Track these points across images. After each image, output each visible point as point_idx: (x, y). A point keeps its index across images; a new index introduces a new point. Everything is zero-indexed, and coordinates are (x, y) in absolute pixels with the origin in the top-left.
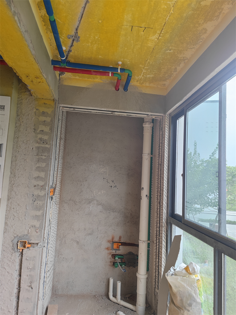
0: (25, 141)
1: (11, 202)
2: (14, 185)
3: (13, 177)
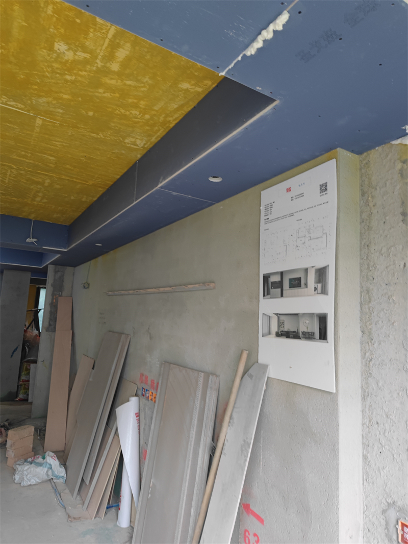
0: (384, 250)
1: (370, 406)
2: (373, 362)
3: (368, 342)
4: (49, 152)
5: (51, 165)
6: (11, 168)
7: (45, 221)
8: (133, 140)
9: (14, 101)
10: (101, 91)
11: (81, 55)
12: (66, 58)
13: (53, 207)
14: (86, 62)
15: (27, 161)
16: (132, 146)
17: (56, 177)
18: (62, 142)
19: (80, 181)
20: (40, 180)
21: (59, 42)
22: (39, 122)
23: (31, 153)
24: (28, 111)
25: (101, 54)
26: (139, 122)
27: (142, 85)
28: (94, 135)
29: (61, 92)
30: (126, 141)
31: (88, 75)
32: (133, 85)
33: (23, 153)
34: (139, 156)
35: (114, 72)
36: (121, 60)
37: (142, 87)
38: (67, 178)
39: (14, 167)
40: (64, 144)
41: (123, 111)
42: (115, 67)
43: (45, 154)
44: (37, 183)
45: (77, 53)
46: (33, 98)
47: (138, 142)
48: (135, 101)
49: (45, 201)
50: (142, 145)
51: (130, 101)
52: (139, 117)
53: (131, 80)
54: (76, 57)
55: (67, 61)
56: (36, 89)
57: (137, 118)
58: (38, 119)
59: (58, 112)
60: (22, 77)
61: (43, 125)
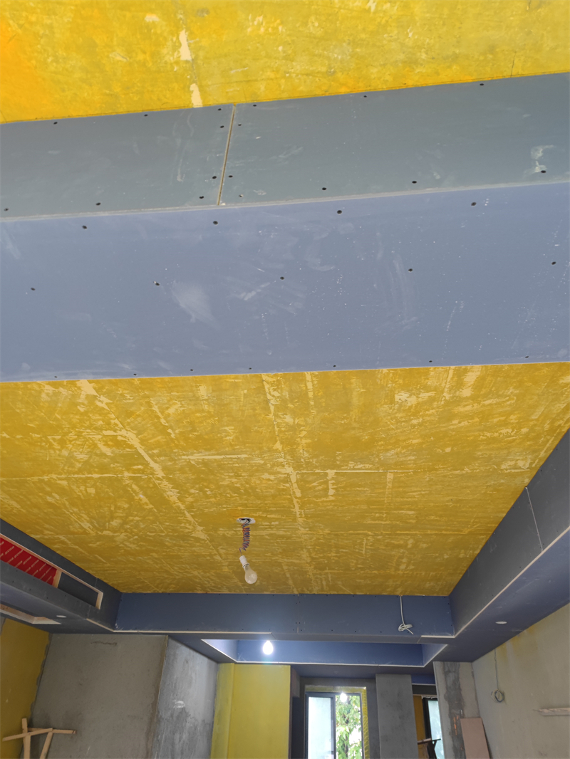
4: (407, 506)
5: (411, 521)
6: (367, 535)
7: (416, 594)
8: (513, 463)
9: (361, 463)
10: (455, 422)
11: (425, 396)
12: (409, 404)
13: (423, 573)
14: (432, 400)
15: (383, 523)
16: (513, 471)
17: (421, 534)
18: (420, 491)
19: (451, 532)
20: (402, 542)
21: (399, 392)
22: (390, 476)
23: (386, 513)
24: (378, 469)
25: (447, 386)
26: (514, 440)
27: (508, 398)
28: (457, 472)
29: (410, 439)
30: (503, 467)
31: (437, 412)
32: (494, 402)
33: (377, 515)
34: (527, 481)
35: (467, 398)
36: (472, 383)
37: (508, 401)
38: (434, 532)
39: (370, 533)
40: (423, 493)
41: (489, 435)
42: (467, 392)
43: (402, 509)
44: (399, 546)
45: (420, 396)
46: (381, 454)
47: (521, 464)
48: (503, 418)
49: (412, 567)
50: (527, 465)
51: (495, 420)
52: (512, 434)
53: (491, 398)
54: (420, 400)
55: (410, 407)
56: (382, 445)
57: (510, 436)
58: (389, 474)
59: (410, 460)
60: (366, 437)
61: (394, 478)
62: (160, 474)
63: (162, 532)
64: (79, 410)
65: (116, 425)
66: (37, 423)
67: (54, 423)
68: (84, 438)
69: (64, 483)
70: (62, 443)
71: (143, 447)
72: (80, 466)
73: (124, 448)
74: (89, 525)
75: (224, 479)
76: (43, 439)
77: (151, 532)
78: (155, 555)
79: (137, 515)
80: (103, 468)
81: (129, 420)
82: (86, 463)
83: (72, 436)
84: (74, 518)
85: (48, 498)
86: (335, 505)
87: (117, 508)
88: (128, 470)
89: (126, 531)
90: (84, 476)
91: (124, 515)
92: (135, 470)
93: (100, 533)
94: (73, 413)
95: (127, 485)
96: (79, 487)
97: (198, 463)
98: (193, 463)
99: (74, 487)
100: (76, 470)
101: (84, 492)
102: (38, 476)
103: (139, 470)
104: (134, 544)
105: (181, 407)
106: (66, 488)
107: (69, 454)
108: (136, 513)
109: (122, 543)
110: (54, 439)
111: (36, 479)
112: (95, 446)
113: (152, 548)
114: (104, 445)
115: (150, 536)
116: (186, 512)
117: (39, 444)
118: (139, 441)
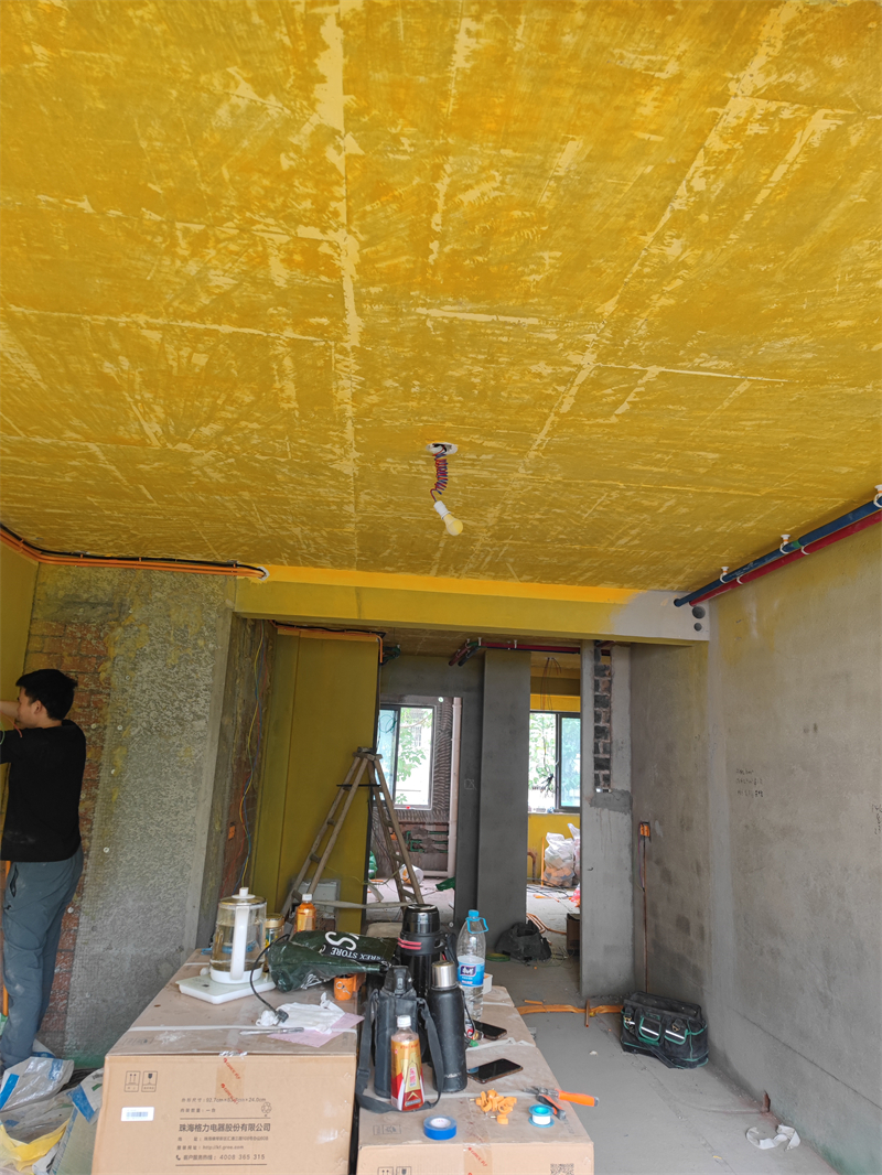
4: (717, 445)
5: (700, 469)
6: (614, 489)
9: (720, 357)
13: (644, 552)
15: (656, 470)
17: (694, 493)
19: (741, 493)
20: (656, 504)
22: (742, 388)
23: (675, 455)
24: (735, 371)
28: (850, 390)
29: (840, 317)
33: (659, 456)
38: (717, 491)
39: (622, 485)
40: (765, 422)
43: (704, 450)
44: (646, 509)
46: (766, 343)
49: (636, 542)
56: (785, 325)
58: (746, 382)
59: (801, 360)
60: (774, 306)
61: (747, 392)
62: (353, 340)
63: (284, 454)
64: (279, 163)
65: (336, 214)
66: (171, 184)
67: (209, 190)
68: (253, 236)
69: (155, 336)
70: (199, 243)
71: (357, 277)
72: (207, 302)
73: (320, 273)
74: (158, 428)
75: (460, 365)
76: (164, 227)
77: (263, 454)
78: (246, 495)
79: (257, 420)
80: (250, 315)
81: (368, 208)
82: (224, 297)
83: (229, 229)
84: (137, 411)
85: (107, 364)
86: (606, 434)
87: (230, 400)
88: (295, 325)
89: (220, 448)
90: (203, 326)
91: (235, 416)
92: (311, 326)
93: (169, 446)
94: (261, 171)
95: (276, 356)
96: (178, 349)
97: (438, 325)
98: (429, 324)
99: (170, 348)
100: (194, 310)
101: (184, 361)
102: (111, 314)
103: (320, 326)
104: (221, 471)
105: (495, 189)
106: (155, 348)
107: (199, 272)
108: (258, 415)
109: (200, 468)
110: (186, 232)
111: (102, 319)
112: (264, 258)
113: (249, 482)
114: (283, 261)
115: (257, 461)
116: (350, 422)
117: (149, 238)
118: (358, 260)
